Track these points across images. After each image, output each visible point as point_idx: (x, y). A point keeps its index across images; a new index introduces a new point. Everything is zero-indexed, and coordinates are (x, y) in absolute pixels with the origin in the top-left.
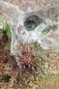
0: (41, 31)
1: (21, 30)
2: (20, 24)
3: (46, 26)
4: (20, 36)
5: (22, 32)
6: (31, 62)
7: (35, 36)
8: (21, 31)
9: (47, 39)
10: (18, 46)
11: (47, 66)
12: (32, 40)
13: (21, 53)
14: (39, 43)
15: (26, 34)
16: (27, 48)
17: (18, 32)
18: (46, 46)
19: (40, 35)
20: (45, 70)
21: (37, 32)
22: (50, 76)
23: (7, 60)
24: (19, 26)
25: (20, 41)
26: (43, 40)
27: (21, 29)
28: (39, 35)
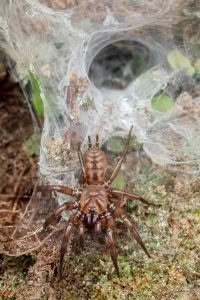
0: (149, 97)
1: (79, 94)
2: (74, 75)
3: (168, 77)
4: (72, 118)
5: (80, 101)
6: (104, 213)
7: (127, 115)
8: (79, 99)
9: (167, 127)
10: (65, 153)
11: (164, 224)
12: (118, 129)
13: (73, 176)
14: (140, 142)
15: (94, 108)
16: (95, 163)
17: (68, 102)
18: (162, 152)
19: (146, 112)
20: (157, 238)
21: (135, 97)
22: (171, 259)
23: (27, 194)
24: (72, 82)
25: (74, 134)
26: (155, 132)
27: (77, 91)
28: (142, 112)
